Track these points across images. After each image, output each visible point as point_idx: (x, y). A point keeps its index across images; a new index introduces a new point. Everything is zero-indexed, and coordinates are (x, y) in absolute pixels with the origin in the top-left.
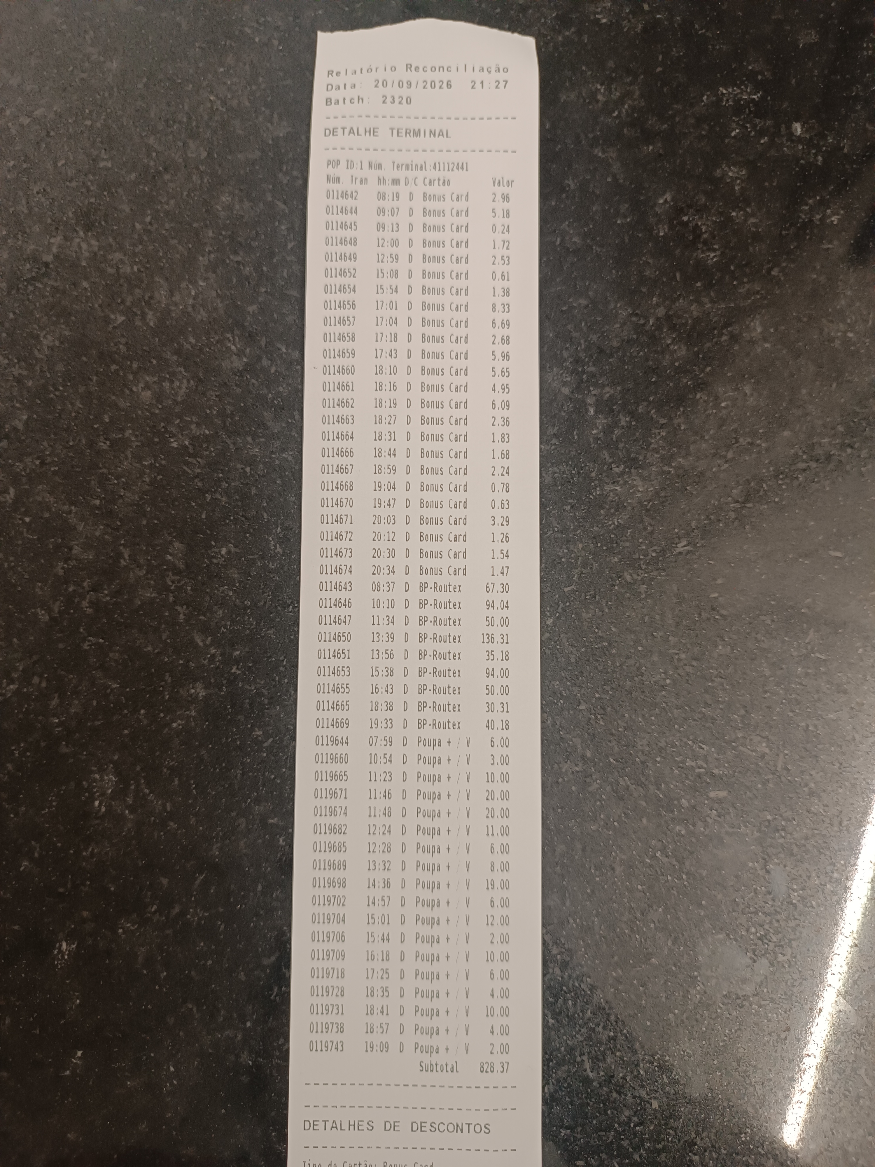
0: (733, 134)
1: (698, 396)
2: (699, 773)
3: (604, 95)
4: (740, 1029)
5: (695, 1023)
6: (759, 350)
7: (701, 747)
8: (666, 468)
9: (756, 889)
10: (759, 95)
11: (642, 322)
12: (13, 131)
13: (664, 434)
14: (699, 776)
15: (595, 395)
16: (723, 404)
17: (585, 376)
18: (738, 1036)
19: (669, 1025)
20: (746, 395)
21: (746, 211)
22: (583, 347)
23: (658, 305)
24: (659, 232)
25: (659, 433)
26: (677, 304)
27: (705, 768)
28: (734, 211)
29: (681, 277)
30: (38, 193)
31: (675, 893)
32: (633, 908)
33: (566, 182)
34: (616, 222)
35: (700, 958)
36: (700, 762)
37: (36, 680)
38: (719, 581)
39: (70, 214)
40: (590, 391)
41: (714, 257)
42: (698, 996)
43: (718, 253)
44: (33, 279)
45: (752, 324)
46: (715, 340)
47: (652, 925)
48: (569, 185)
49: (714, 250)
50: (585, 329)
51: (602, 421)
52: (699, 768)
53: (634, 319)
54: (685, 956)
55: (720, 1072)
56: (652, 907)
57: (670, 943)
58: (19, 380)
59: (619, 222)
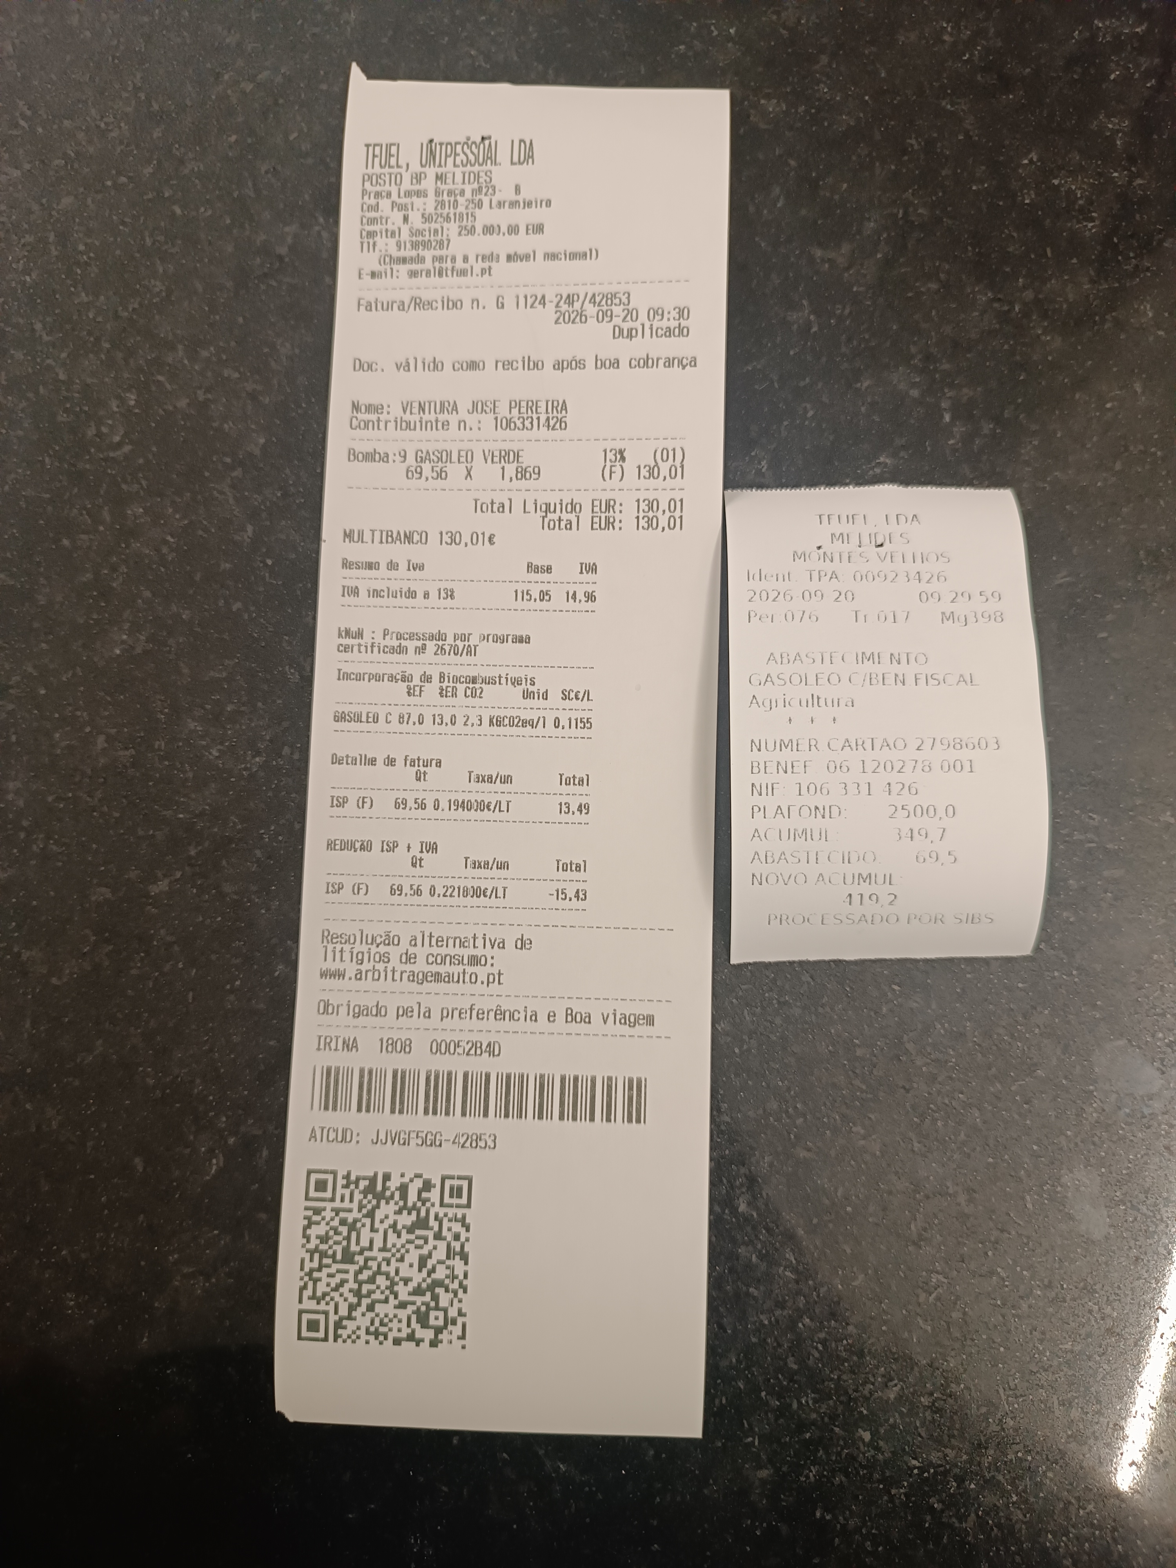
0: (1112, 77)
1: (1077, 396)
2: (1090, 848)
3: (951, 34)
4: (1146, 1154)
5: (1092, 1147)
6: (1151, 339)
7: (1090, 817)
8: (1040, 484)
9: (1162, 986)
10: (1144, 28)
11: (1006, 308)
12: (234, 101)
13: (1036, 443)
14: (1090, 851)
15: (950, 398)
16: (1109, 405)
17: (937, 376)
18: (1146, 1163)
19: (1061, 1149)
20: (1136, 392)
21: (1130, 170)
22: (934, 340)
23: (1025, 288)
24: (1024, 199)
25: (1031, 442)
26: (1048, 286)
27: (1096, 843)
28: (1116, 171)
29: (1052, 253)
30: (267, 172)
31: (1064, 992)
32: (1012, 1010)
33: (909, 141)
34: (971, 187)
35: (1097, 1070)
36: (1090, 836)
37: (286, 750)
38: (1109, 617)
39: (307, 197)
40: (944, 394)
41: (1093, 227)
42: (1094, 1115)
43: (1097, 222)
44: (265, 275)
45: (1142, 307)
46: (1096, 328)
47: (1037, 1031)
48: (912, 145)
49: (1092, 220)
50: (936, 319)
51: (959, 429)
52: (1090, 842)
53: (996, 305)
54: (1078, 1067)
55: (1124, 1204)
56: (1035, 1008)
57: (1059, 1052)
58: (253, 396)
59: (974, 188)
